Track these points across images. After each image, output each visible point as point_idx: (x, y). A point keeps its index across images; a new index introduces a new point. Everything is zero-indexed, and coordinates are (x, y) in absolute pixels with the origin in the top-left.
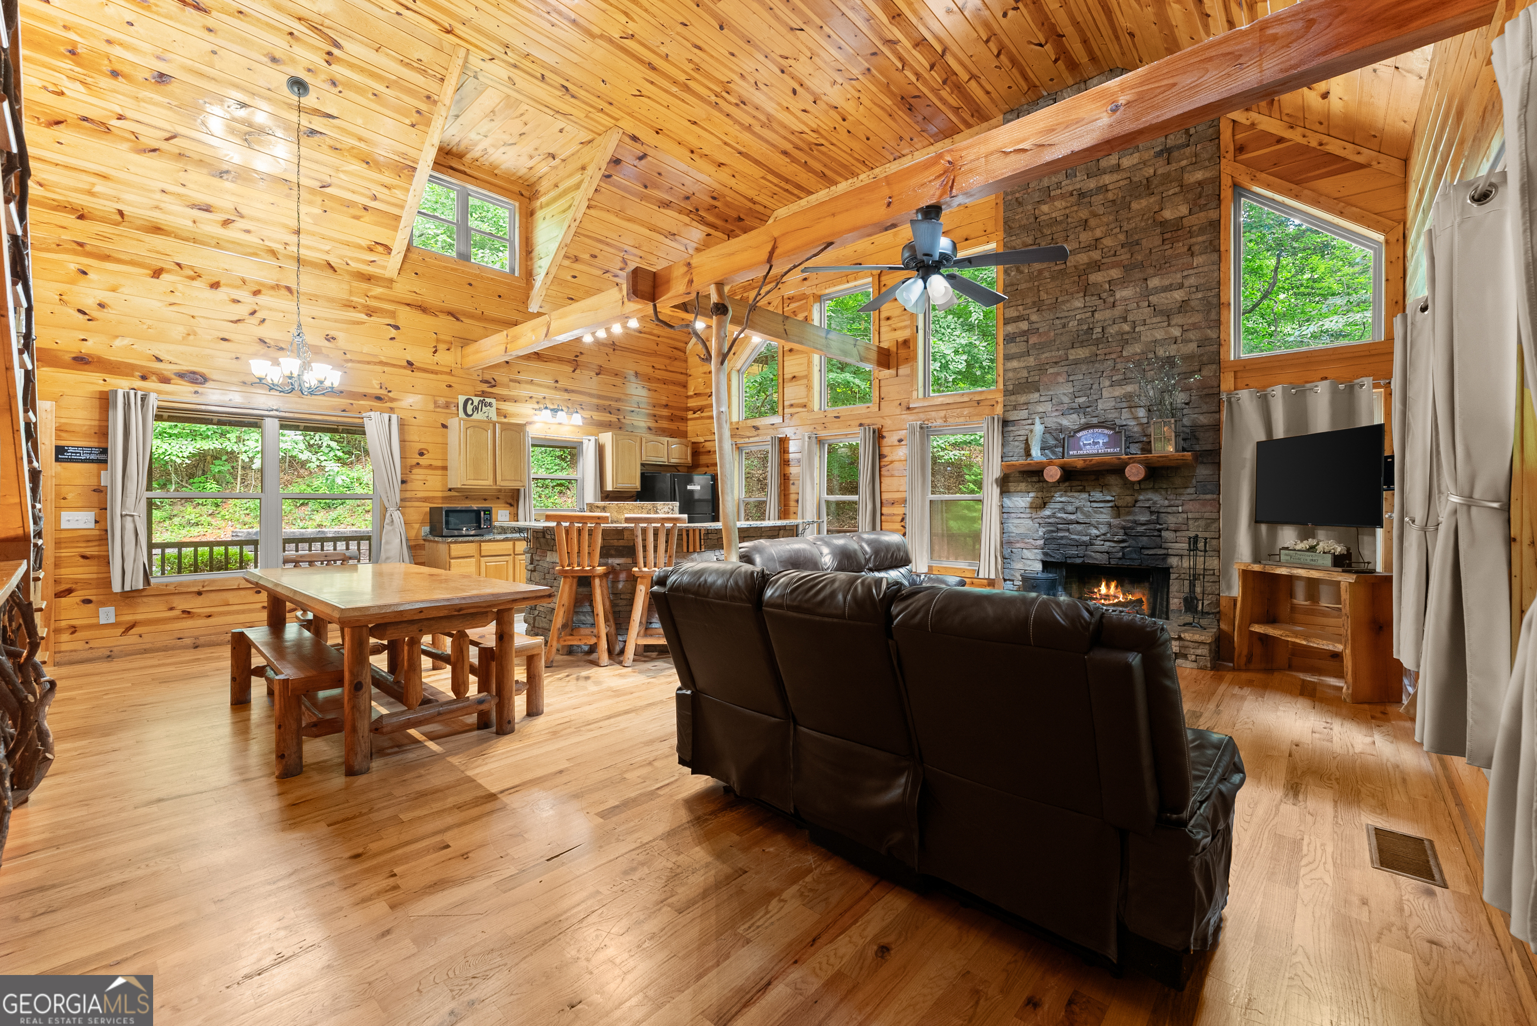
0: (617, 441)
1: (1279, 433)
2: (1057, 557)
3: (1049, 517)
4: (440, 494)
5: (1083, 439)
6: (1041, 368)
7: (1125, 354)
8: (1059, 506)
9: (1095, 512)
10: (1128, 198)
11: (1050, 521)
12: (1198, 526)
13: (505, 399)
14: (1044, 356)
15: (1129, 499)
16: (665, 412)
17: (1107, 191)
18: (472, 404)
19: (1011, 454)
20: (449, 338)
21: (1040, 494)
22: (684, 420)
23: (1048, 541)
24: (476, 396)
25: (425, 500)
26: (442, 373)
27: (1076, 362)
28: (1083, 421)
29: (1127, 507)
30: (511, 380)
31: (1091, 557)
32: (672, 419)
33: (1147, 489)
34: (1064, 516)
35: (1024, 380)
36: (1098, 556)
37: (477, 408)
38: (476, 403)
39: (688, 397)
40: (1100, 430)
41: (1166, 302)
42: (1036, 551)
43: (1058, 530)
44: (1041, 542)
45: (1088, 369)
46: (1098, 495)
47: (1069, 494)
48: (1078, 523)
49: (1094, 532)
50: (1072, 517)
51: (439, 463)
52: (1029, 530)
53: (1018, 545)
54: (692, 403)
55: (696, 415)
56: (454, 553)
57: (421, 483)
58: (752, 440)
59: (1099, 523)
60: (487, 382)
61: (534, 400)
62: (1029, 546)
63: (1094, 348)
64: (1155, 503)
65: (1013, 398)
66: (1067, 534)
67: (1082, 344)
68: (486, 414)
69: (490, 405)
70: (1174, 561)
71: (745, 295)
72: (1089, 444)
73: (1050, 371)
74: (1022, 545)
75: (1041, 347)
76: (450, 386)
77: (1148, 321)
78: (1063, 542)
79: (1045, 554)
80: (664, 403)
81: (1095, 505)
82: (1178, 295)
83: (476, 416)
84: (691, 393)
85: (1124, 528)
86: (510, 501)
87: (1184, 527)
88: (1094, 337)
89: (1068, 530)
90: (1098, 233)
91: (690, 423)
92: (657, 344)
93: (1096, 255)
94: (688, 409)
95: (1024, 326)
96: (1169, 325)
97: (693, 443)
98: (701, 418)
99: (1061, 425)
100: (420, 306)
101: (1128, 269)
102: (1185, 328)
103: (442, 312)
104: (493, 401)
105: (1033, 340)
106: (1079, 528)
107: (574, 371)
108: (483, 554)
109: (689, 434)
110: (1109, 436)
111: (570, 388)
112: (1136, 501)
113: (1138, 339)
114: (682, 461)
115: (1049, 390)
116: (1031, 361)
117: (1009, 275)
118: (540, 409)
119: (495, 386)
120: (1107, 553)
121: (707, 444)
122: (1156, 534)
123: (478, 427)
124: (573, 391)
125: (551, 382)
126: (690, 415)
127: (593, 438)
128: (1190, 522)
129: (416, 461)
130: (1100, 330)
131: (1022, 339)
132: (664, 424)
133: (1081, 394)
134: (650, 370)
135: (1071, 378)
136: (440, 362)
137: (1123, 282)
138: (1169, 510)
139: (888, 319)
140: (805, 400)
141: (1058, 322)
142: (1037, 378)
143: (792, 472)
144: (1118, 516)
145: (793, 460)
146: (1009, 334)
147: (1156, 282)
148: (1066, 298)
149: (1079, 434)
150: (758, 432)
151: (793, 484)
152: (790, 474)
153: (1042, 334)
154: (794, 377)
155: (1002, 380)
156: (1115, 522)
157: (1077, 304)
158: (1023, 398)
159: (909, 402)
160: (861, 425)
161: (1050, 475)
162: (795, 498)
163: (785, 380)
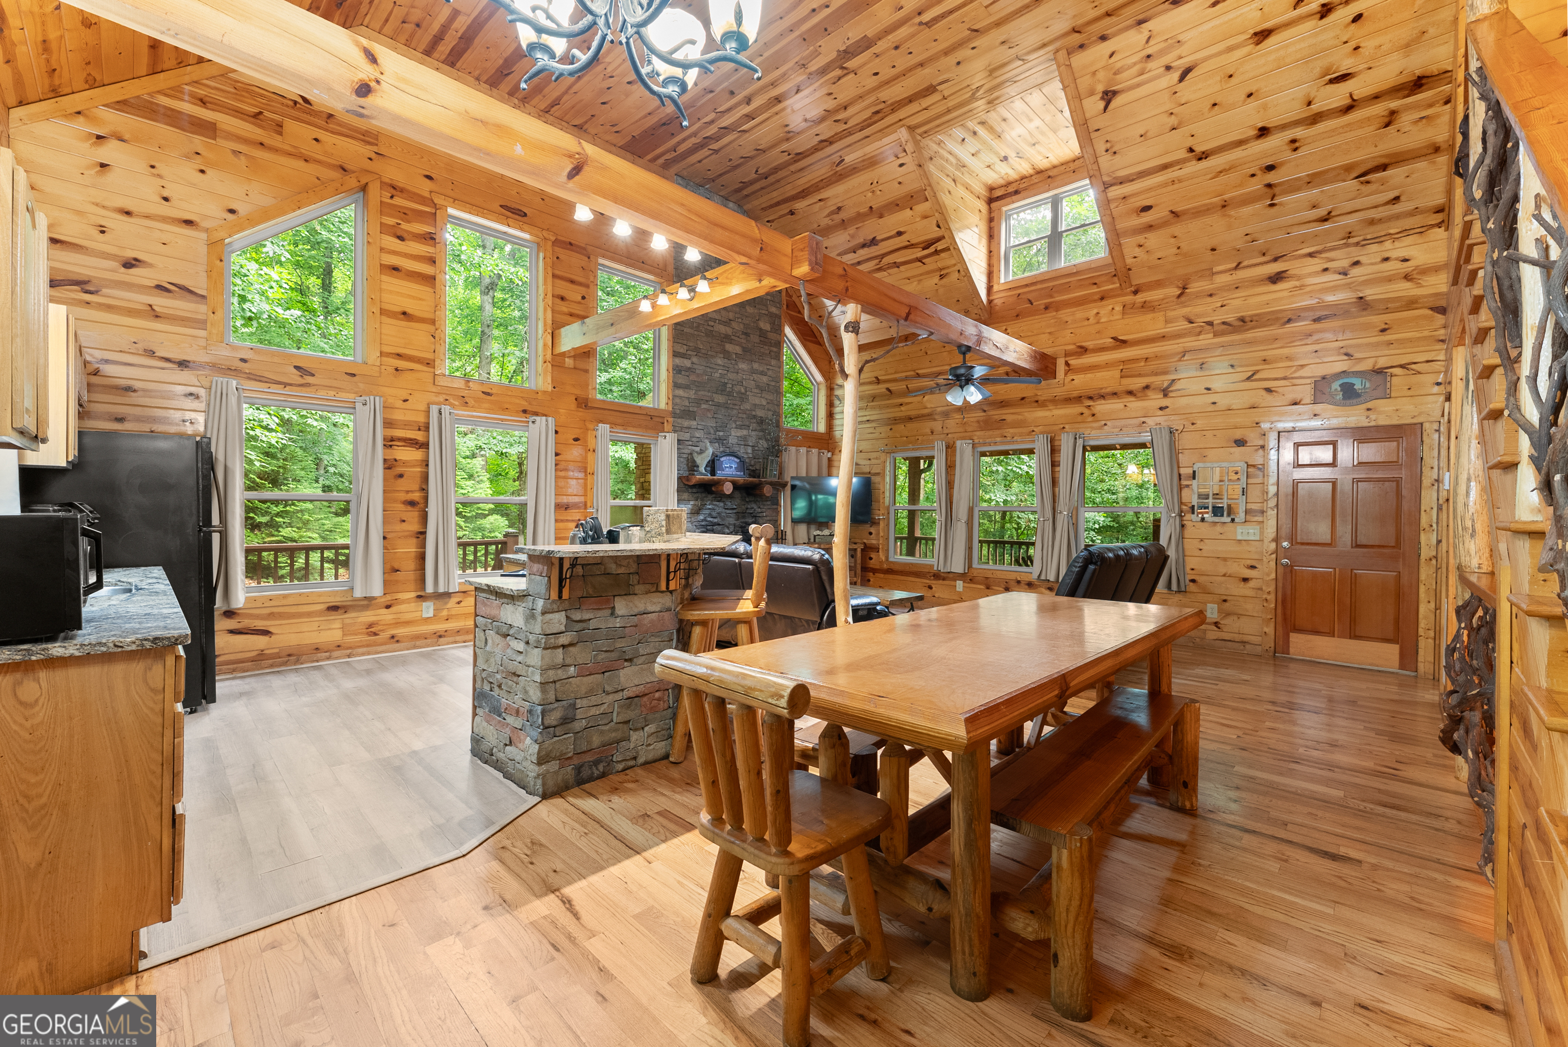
3: (702, 521)
5: (724, 463)
6: (698, 402)
7: (742, 408)
8: (707, 512)
9: (726, 516)
14: (700, 393)
15: (742, 507)
21: (694, 503)
27: (718, 405)
28: (722, 449)
29: (742, 512)
34: (710, 519)
35: (688, 409)
40: (732, 458)
41: (761, 381)
43: (706, 530)
45: (724, 412)
48: (719, 525)
50: (716, 520)
65: (679, 420)
67: (721, 393)
72: (728, 467)
73: (703, 406)
75: (699, 386)
81: (728, 511)
82: (765, 379)
93: (729, 331)
95: (687, 363)
96: (761, 397)
101: (745, 350)
102: (767, 401)
105: (693, 377)
106: (718, 527)
110: (737, 464)
112: (746, 508)
113: (748, 400)
115: (702, 421)
116: (691, 394)
130: (730, 386)
131: (687, 374)
133: (719, 429)
135: (715, 416)
139: (562, 299)
140: (429, 356)
141: (709, 370)
142: (695, 409)
143: (398, 458)
144: (737, 519)
145: (400, 439)
146: (677, 366)
147: (756, 366)
148: (713, 353)
149: (722, 459)
150: (309, 379)
151: (401, 476)
152: (396, 460)
153: (698, 375)
154: (404, 313)
155: (670, 403)
156: (738, 523)
157: (720, 361)
158: (686, 423)
159: (587, 399)
160: (525, 411)
161: (728, 488)
162: (404, 499)
163: (383, 312)
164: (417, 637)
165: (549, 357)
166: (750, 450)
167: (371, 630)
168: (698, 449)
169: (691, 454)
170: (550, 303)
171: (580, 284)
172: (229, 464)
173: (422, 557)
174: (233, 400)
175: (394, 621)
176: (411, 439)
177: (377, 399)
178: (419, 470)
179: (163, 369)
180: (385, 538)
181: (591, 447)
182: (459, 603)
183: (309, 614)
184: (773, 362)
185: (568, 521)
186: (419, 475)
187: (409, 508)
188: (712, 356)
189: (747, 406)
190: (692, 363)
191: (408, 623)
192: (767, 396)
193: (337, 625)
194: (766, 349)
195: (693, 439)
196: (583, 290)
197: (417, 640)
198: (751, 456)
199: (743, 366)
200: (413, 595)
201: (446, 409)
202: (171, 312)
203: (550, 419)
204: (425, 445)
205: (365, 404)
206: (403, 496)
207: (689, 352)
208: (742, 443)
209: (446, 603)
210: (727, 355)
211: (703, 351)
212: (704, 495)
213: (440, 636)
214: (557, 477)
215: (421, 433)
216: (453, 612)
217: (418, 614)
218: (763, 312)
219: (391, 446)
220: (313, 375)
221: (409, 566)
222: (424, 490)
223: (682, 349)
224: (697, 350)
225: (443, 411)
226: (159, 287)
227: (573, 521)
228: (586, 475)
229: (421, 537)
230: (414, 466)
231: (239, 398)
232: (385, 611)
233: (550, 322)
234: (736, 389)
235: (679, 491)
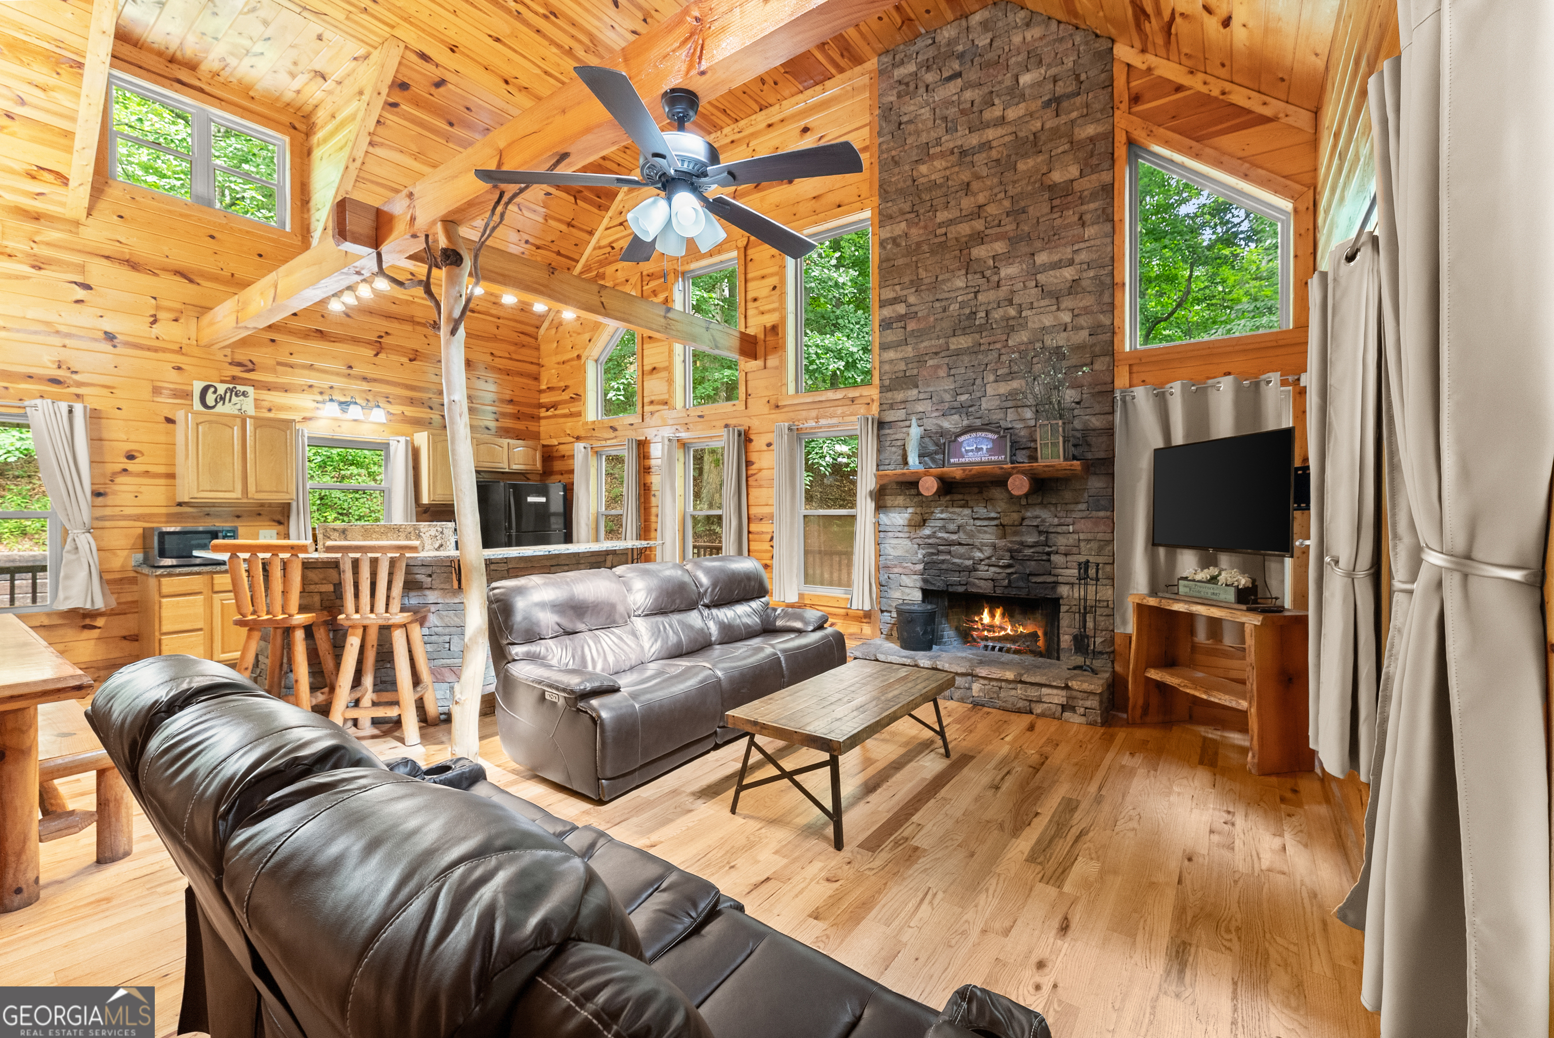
0: (434, 442)
1: (1178, 439)
2: (939, 585)
3: (929, 537)
4: (163, 510)
5: (965, 444)
6: (920, 360)
7: (1010, 343)
9: (979, 532)
10: (1013, 158)
11: (930, 541)
12: (1090, 549)
13: (268, 387)
14: (923, 345)
15: (1016, 516)
16: (509, 409)
17: (991, 148)
18: (215, 392)
19: (887, 462)
20: (178, 306)
21: (919, 510)
22: (536, 418)
23: (929, 565)
24: (222, 382)
25: (138, 518)
26: (164, 350)
27: (958, 353)
28: (965, 423)
29: (1013, 526)
30: (279, 364)
31: (974, 585)
32: (517, 417)
33: (1035, 505)
34: (945, 535)
35: (901, 374)
36: (982, 583)
37: (223, 399)
38: (221, 391)
39: (541, 391)
40: (984, 434)
41: (1055, 281)
42: (915, 577)
43: (939, 553)
44: (920, 567)
45: (970, 361)
46: (981, 511)
47: (951, 510)
48: (960, 544)
49: (978, 555)
50: (954, 537)
51: (162, 469)
52: (907, 551)
53: (896, 570)
54: (545, 399)
55: (549, 413)
56: (165, 590)
57: (132, 496)
58: (609, 443)
59: (983, 545)
60: (240, 364)
61: (316, 390)
62: (908, 571)
63: (977, 336)
64: (1043, 521)
65: (889, 395)
66: (948, 557)
67: (965, 331)
68: (238, 406)
69: (244, 394)
70: (1064, 590)
71: (601, 270)
72: (972, 451)
73: (930, 363)
74: (900, 570)
75: (920, 335)
76: (179, 368)
77: (1035, 305)
78: (944, 566)
79: (925, 581)
80: (508, 397)
81: (978, 523)
82: (1068, 273)
83: (220, 408)
84: (543, 387)
85: (1010, 551)
86: (279, 517)
87: (1075, 550)
88: (977, 323)
89: (949, 553)
90: (981, 199)
91: (543, 422)
92: (498, 327)
93: (979, 225)
94: (540, 406)
95: (901, 309)
96: (1058, 309)
97: (544, 446)
98: (555, 416)
99: (941, 427)
100: (127, 261)
101: (1013, 241)
102: (1076, 312)
103: (164, 270)
104: (250, 390)
105: (912, 326)
106: (961, 550)
107: (376, 355)
108: (216, 589)
109: (542, 435)
110: (993, 441)
111: (369, 376)
112: (1023, 519)
113: (1024, 326)
114: (528, 467)
115: (929, 386)
116: (909, 351)
117: (884, 248)
118: (324, 402)
119: (253, 370)
120: (992, 580)
121: (561, 447)
122: (1045, 558)
123: (217, 423)
124: (375, 380)
125: (343, 369)
126: (543, 413)
127: (402, 439)
128: (1082, 544)
129: (122, 466)
130: (983, 314)
131: (900, 324)
132: (509, 423)
133: (962, 390)
134: (489, 358)
135: (952, 372)
136: (162, 336)
137: (1008, 258)
138: (1059, 529)
139: (756, 299)
140: (665, 397)
141: (939, 303)
142: (915, 371)
144: (1004, 536)
146: (885, 319)
147: (1044, 257)
148: (946, 276)
149: (961, 439)
150: (616, 433)
152: (651, 483)
153: (920, 319)
154: (654, 369)
155: (878, 373)
156: (1001, 543)
157: (958, 283)
158: (900, 396)
159: (777, 398)
160: (726, 426)
161: (928, 487)
163: (645, 373)
166: (1026, 413)
170: (743, 311)
171: (771, 275)
184: (1090, 231)
185: (764, 532)
188: (945, 281)
196: (774, 280)
198: (1028, 421)
199: (1010, 270)
207: (903, 293)
208: (1011, 403)
211: (927, 280)
218: (1059, 150)
220: (617, 430)
224: (916, 283)
234: (998, 314)
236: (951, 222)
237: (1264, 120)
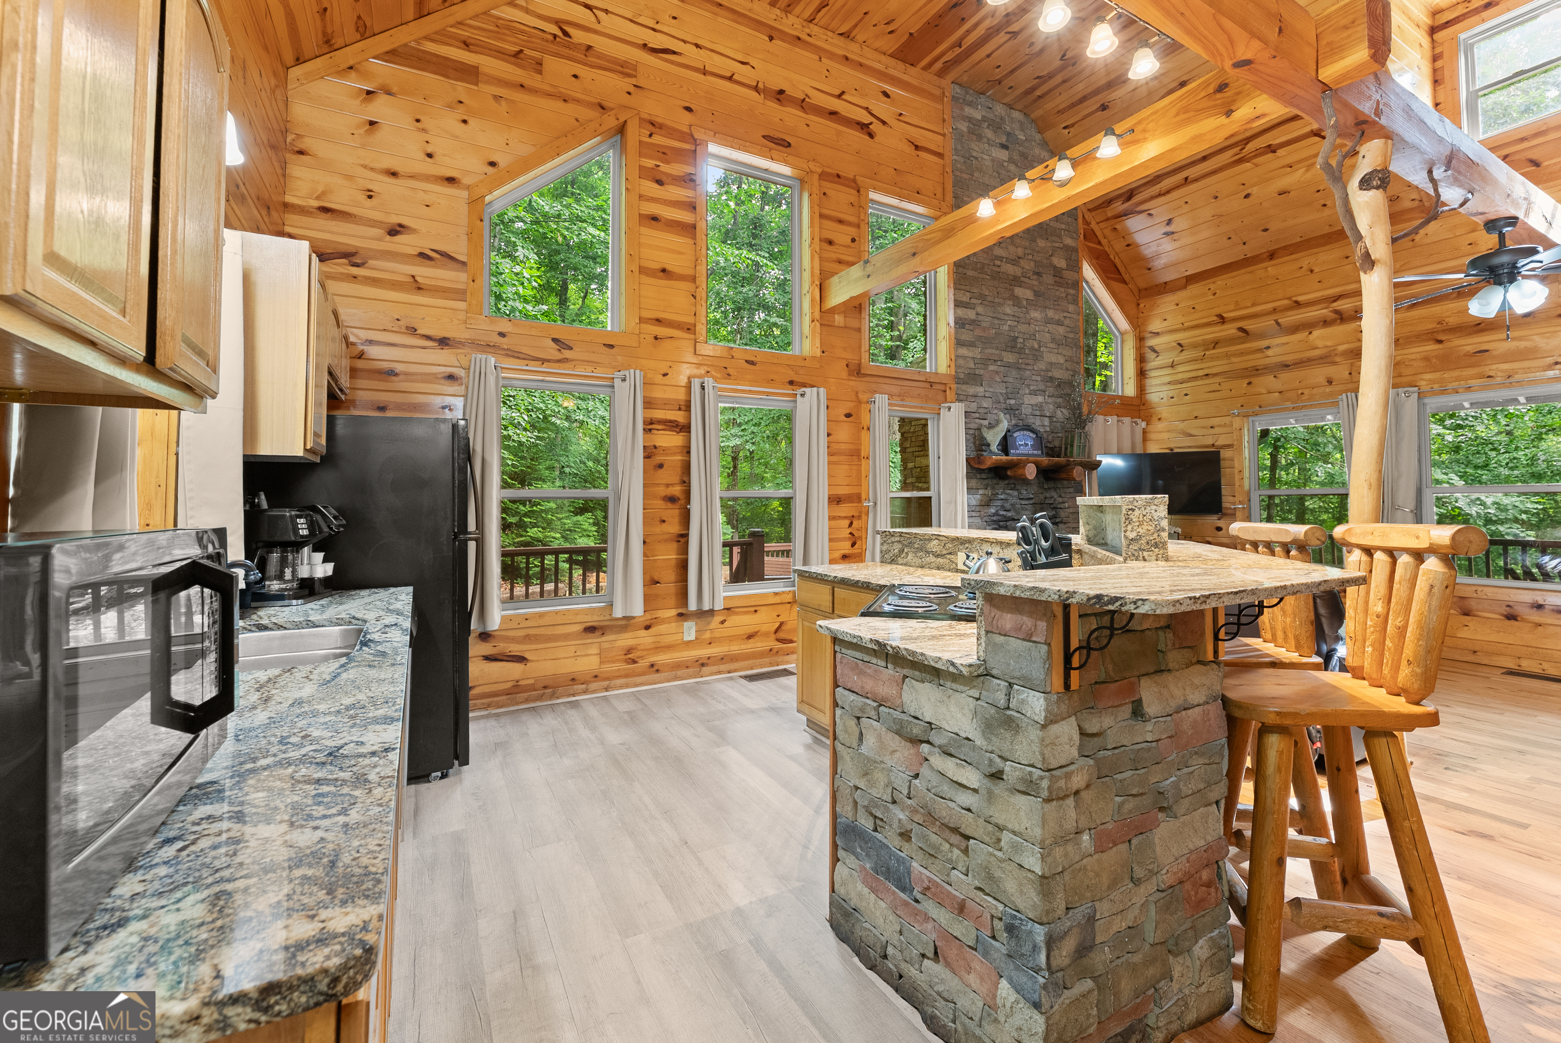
3: (994, 515)
5: (1018, 440)
6: (985, 362)
7: (1036, 369)
8: (999, 503)
11: (994, 519)
14: (987, 351)
15: (1042, 498)
21: (986, 492)
27: (1008, 366)
28: (1014, 422)
29: (1042, 504)
33: (1051, 489)
34: (1005, 514)
35: (974, 372)
40: (1028, 434)
41: (1056, 333)
45: (1016, 374)
46: (1025, 494)
50: (1009, 514)
64: (1055, 501)
65: (964, 387)
67: (1011, 350)
72: (1022, 445)
73: (991, 368)
75: (986, 342)
77: (1049, 346)
81: (1024, 503)
82: (1061, 330)
88: (1019, 346)
90: (1020, 251)
93: (1018, 271)
95: (971, 314)
96: (1059, 353)
101: (1037, 294)
102: (1066, 358)
105: (978, 332)
110: (1034, 439)
115: (991, 388)
130: (1022, 341)
131: (971, 328)
133: (1013, 397)
135: (1005, 380)
137: (1035, 304)
139: (830, 243)
140: (690, 320)
141: (996, 322)
142: (982, 372)
143: (657, 444)
145: (660, 422)
146: (960, 319)
147: (1050, 313)
148: (1001, 301)
149: (1015, 435)
150: (567, 354)
151: (661, 466)
152: (655, 447)
153: (984, 329)
154: (664, 270)
155: (953, 366)
157: (1008, 310)
158: (972, 390)
159: (859, 365)
160: (791, 383)
161: (1031, 472)
162: (663, 494)
163: (643, 270)
164: (677, 666)
165: (817, 315)
166: (1046, 422)
167: (630, 656)
168: (986, 423)
169: (979, 429)
170: (818, 249)
171: (849, 224)
172: (487, 457)
173: (683, 566)
174: (491, 380)
175: (653, 646)
176: (671, 421)
177: (638, 372)
178: (680, 458)
179: (424, 348)
180: (644, 542)
181: (865, 424)
182: (723, 622)
183: (566, 637)
184: (1071, 308)
185: (840, 518)
186: (679, 464)
187: (670, 505)
188: (1000, 304)
189: (1041, 366)
190: (977, 314)
191: (669, 647)
192: (1064, 352)
193: (594, 650)
194: (1061, 292)
195: (981, 410)
196: (852, 231)
197: (678, 669)
198: (1048, 429)
199: (1035, 314)
200: (673, 612)
201: (709, 382)
202: (433, 283)
203: (822, 390)
204: (685, 428)
205: (624, 380)
206: (663, 491)
207: (973, 301)
208: (1038, 413)
209: (709, 623)
210: (1017, 301)
211: (989, 299)
212: (995, 481)
213: (703, 665)
214: (829, 463)
215: (681, 413)
216: (717, 635)
217: (678, 637)
218: (1057, 245)
219: (650, 430)
220: (571, 348)
221: (669, 576)
222: (686, 483)
223: (965, 298)
224: (982, 297)
225: (706, 385)
226: (422, 255)
227: (845, 518)
228: (860, 460)
229: (682, 540)
230: (674, 454)
231: (497, 377)
232: (643, 633)
233: (817, 272)
234: (1029, 344)
235: (969, 477)
236: (1001, 258)
237: (1125, 282)
